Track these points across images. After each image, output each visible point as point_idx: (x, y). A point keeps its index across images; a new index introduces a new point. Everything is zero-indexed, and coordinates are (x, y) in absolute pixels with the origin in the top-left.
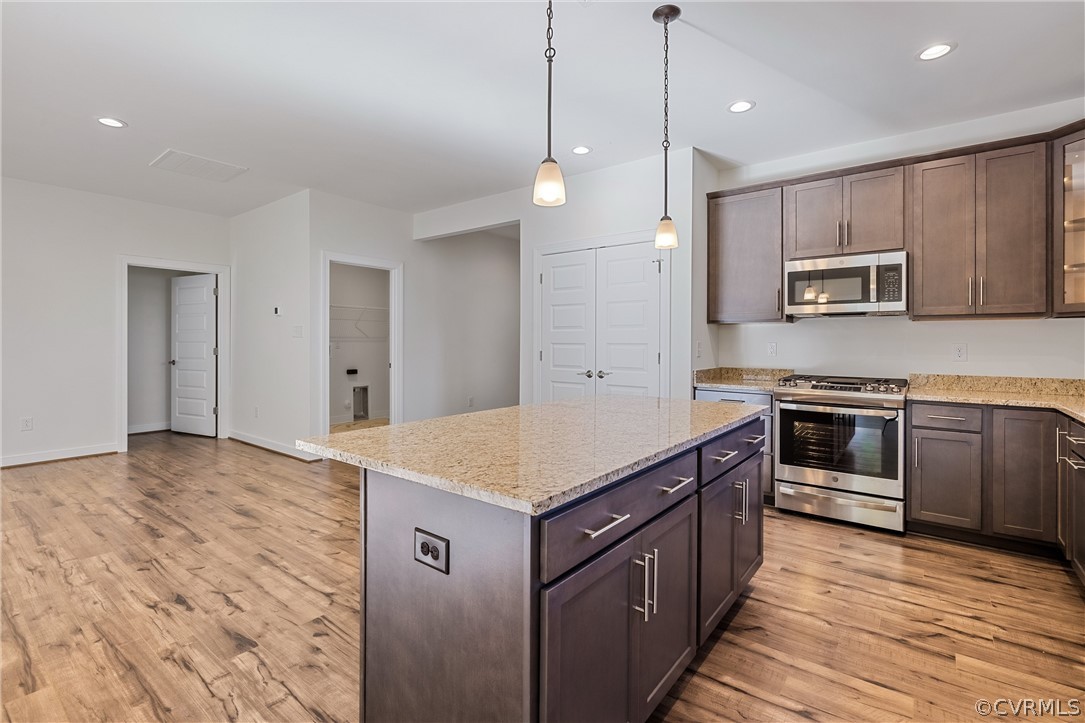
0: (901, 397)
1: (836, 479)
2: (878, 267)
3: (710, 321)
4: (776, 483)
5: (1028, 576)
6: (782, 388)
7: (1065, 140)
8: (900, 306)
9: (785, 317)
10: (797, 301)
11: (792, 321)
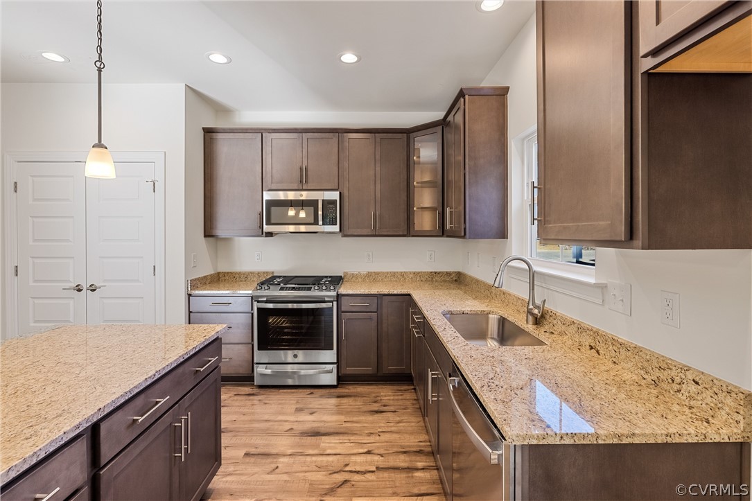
0: (334, 293)
1: (295, 356)
2: (323, 200)
3: (206, 236)
4: (255, 365)
5: (398, 400)
6: (259, 291)
7: (415, 134)
8: (336, 228)
9: (264, 234)
10: (272, 222)
11: (272, 236)
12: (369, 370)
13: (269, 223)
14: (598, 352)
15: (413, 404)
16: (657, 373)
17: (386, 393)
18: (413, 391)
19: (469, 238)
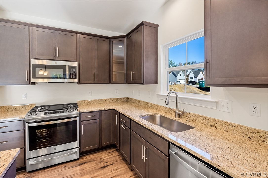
1: (55, 149)
2: (69, 66)
4: (27, 160)
5: (111, 158)
6: (29, 117)
7: (113, 40)
8: (76, 80)
9: (31, 83)
10: (37, 76)
11: (34, 84)
12: (95, 146)
13: (34, 77)
14: (216, 127)
15: (119, 158)
16: (251, 135)
17: (105, 156)
18: (116, 151)
19: (145, 84)
